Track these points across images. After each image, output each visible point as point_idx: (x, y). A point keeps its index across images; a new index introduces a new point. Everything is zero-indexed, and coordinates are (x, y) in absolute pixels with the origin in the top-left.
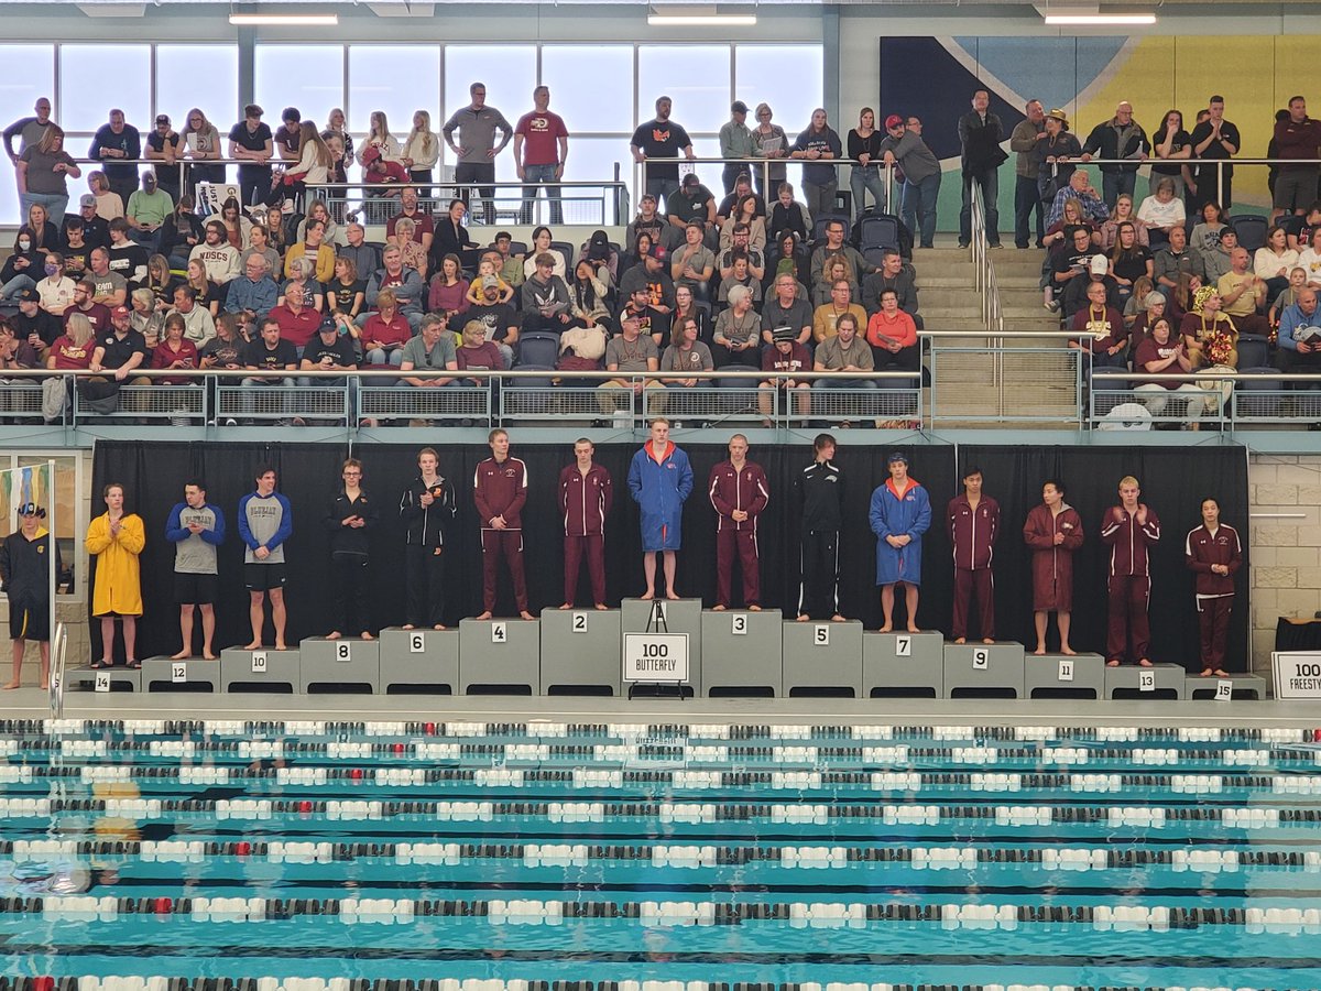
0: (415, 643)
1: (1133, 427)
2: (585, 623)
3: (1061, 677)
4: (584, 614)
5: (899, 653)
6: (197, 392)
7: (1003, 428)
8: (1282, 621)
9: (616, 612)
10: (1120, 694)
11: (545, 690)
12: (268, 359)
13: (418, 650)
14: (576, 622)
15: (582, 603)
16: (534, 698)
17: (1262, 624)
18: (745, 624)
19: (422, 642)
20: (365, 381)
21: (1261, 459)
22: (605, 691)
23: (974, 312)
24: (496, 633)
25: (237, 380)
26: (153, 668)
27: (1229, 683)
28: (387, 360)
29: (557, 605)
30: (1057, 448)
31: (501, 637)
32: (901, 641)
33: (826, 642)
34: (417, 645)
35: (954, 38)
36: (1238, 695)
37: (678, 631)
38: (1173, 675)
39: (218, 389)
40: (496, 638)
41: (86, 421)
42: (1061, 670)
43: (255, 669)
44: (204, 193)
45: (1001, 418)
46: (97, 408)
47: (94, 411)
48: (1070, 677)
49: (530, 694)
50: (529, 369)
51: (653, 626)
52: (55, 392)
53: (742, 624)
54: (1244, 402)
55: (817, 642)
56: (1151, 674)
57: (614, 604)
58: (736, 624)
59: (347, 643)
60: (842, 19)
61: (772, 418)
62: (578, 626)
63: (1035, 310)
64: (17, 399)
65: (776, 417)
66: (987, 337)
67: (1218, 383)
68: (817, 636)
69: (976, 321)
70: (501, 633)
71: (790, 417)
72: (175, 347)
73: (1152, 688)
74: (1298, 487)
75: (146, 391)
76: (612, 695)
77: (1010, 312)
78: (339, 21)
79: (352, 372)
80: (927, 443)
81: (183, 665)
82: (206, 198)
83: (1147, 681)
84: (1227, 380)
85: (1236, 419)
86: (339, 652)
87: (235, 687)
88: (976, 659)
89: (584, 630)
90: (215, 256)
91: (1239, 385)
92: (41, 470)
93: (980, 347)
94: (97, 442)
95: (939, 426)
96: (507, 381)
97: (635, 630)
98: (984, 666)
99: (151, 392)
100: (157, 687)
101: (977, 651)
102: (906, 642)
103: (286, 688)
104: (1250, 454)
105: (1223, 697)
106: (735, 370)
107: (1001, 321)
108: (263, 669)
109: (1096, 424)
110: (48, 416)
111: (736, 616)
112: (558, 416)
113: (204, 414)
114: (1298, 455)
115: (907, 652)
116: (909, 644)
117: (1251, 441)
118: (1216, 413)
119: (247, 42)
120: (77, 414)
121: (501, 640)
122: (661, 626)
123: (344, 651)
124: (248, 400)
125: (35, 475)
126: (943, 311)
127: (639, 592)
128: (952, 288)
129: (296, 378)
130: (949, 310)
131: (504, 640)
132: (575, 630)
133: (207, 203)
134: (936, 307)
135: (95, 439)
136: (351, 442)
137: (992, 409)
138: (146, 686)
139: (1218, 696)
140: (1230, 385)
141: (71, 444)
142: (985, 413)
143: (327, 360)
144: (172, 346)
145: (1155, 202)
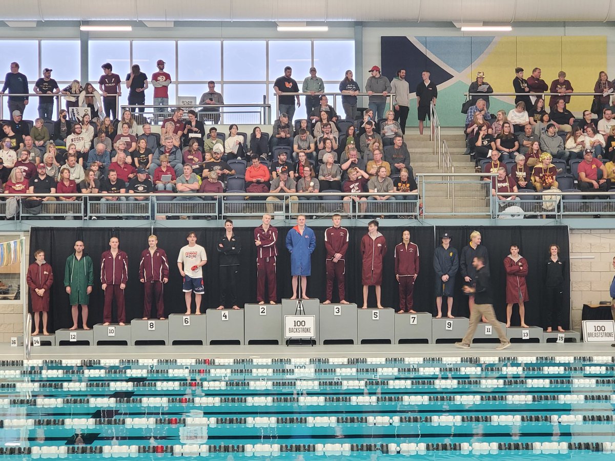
0: (185, 321)
1: (516, 217)
2: (265, 311)
3: (486, 333)
5: (412, 323)
6: (79, 204)
7: (455, 218)
8: (585, 306)
9: (279, 305)
10: (513, 341)
11: (247, 342)
12: (113, 189)
13: (187, 324)
14: (261, 310)
16: (241, 346)
17: (575, 308)
18: (340, 310)
19: (189, 320)
20: (158, 198)
21: (574, 232)
22: (275, 342)
23: (435, 164)
24: (224, 316)
25: (99, 198)
26: (61, 334)
27: (563, 335)
28: (165, 189)
30: (481, 227)
31: (226, 318)
32: (412, 318)
33: (378, 318)
34: (187, 322)
35: (415, 37)
36: (568, 340)
37: (310, 314)
38: (537, 332)
39: (89, 203)
40: (223, 318)
41: (27, 218)
42: (486, 330)
43: (109, 335)
44: (73, 112)
45: (453, 214)
46: (32, 212)
47: (30, 213)
48: (490, 333)
49: (240, 344)
50: (234, 192)
51: (298, 312)
52: (12, 205)
53: (338, 310)
54: (565, 206)
55: (374, 318)
56: (527, 331)
57: (278, 302)
58: (336, 310)
59: (153, 322)
60: (363, 28)
61: (349, 214)
62: (262, 312)
63: (462, 163)
65: (351, 214)
66: (443, 176)
67: (553, 197)
68: (373, 316)
69: (436, 168)
70: (226, 316)
71: (357, 214)
72: (67, 183)
73: (528, 338)
74: (591, 244)
75: (54, 204)
76: (278, 344)
77: (455, 164)
78: (132, 30)
79: (151, 194)
80: (421, 225)
82: (74, 114)
83: (526, 335)
84: (559, 195)
85: (562, 213)
86: (149, 326)
87: (100, 343)
88: (447, 325)
89: (265, 314)
90: (79, 139)
91: (564, 197)
93: (440, 180)
94: (32, 228)
95: (426, 217)
97: (290, 314)
98: (451, 329)
99: (57, 204)
100: (63, 343)
101: (447, 322)
102: (415, 318)
103: (124, 343)
104: (570, 229)
105: (560, 342)
106: (330, 192)
107: (453, 168)
108: (113, 335)
109: (498, 215)
110: (8, 217)
111: (336, 307)
112: (247, 214)
113: (82, 214)
114: (591, 229)
115: (415, 322)
116: (416, 319)
117: (570, 223)
118: (553, 210)
119: (85, 39)
120: (21, 215)
121: (226, 319)
122: (302, 312)
123: (152, 325)
124: (103, 208)
125: (18, 243)
126: (421, 163)
127: (289, 296)
128: (423, 153)
129: (127, 198)
130: (423, 163)
131: (227, 319)
132: (261, 314)
133: (74, 116)
134: (417, 162)
135: (30, 226)
136: (152, 227)
137: (449, 209)
138: (58, 343)
139: (558, 341)
140: (559, 198)
141: (18, 229)
142: (446, 212)
143: (141, 188)
144: (65, 183)
145: (515, 112)
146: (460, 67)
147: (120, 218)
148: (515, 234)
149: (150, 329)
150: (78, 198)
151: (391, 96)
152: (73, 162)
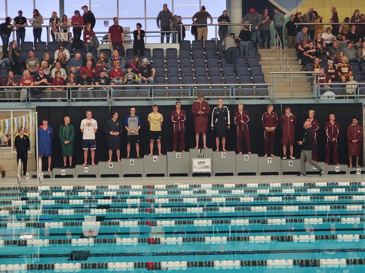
0: (131, 162)
1: (330, 98)
2: (180, 156)
4: (179, 153)
5: (268, 163)
6: (65, 92)
7: (293, 99)
9: (188, 153)
10: (330, 173)
11: (169, 175)
13: (132, 165)
14: (177, 156)
15: (178, 150)
16: (166, 177)
18: (225, 155)
19: (133, 162)
22: (186, 175)
23: (278, 67)
24: (154, 159)
26: (56, 171)
27: (360, 169)
29: (171, 151)
30: (309, 104)
32: (269, 159)
33: (248, 160)
34: (132, 163)
36: (363, 172)
37: (208, 157)
38: (344, 167)
39: (71, 91)
40: (154, 161)
41: (34, 101)
43: (85, 172)
44: (57, 35)
45: (292, 96)
46: (36, 97)
47: (35, 98)
49: (164, 176)
50: (159, 84)
51: (200, 156)
52: (24, 93)
53: (224, 155)
54: (360, 91)
55: (245, 160)
56: (338, 167)
57: (187, 150)
59: (112, 163)
62: (178, 157)
63: (296, 66)
64: (12, 95)
65: (231, 97)
67: (353, 85)
68: (245, 158)
69: (279, 69)
70: (156, 159)
71: (234, 97)
72: (58, 80)
73: (339, 171)
75: (50, 92)
77: (293, 67)
82: (58, 37)
83: (337, 169)
84: (356, 84)
85: (359, 95)
86: (109, 165)
87: (80, 176)
88: (289, 164)
89: (180, 158)
93: (282, 76)
94: (37, 107)
95: (276, 98)
96: (154, 87)
97: (195, 158)
98: (292, 166)
99: (52, 92)
100: (57, 176)
101: (290, 161)
102: (270, 159)
103: (94, 176)
104: (364, 105)
105: (358, 173)
106: (217, 84)
107: (291, 69)
108: (87, 172)
109: (320, 97)
110: (22, 100)
111: (222, 153)
112: (167, 97)
113: (67, 98)
115: (271, 162)
116: (271, 160)
117: (363, 101)
118: (353, 94)
120: (30, 99)
121: (156, 161)
122: (202, 156)
123: (111, 165)
124: (80, 94)
126: (270, 66)
127: (194, 146)
128: (271, 60)
130: (271, 66)
131: (157, 161)
132: (177, 158)
133: (58, 38)
134: (267, 65)
135: (36, 106)
136: (110, 105)
137: (289, 94)
138: (54, 176)
139: (357, 173)
140: (356, 86)
141: (28, 108)
142: (287, 95)
143: (103, 81)
144: (57, 79)
146: (290, 8)
147: (89, 100)
148: (331, 108)
149: (110, 167)
150: (65, 89)
151: (250, 26)
152: (59, 66)
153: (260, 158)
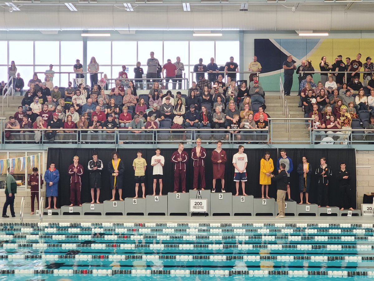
0: (134, 202)
2: (179, 196)
3: (306, 210)
4: (179, 194)
5: (263, 204)
6: (75, 135)
7: (290, 144)
8: (364, 194)
9: (188, 193)
10: (322, 215)
11: (169, 214)
13: (135, 204)
14: (177, 196)
16: (166, 216)
17: (360, 196)
18: (222, 196)
19: (136, 201)
20: (120, 132)
21: (359, 152)
22: (185, 214)
23: (281, 113)
24: (156, 199)
25: (86, 132)
26: (64, 209)
28: (125, 126)
29: (172, 191)
30: (305, 149)
31: (157, 200)
32: (264, 201)
33: (244, 201)
35: (274, 39)
36: (354, 215)
37: (205, 198)
38: (336, 210)
39: (81, 134)
40: (156, 200)
41: (46, 143)
42: (306, 208)
43: (91, 209)
45: (289, 141)
48: (309, 210)
50: (164, 128)
51: (198, 197)
52: (39, 135)
54: (353, 138)
55: (241, 201)
57: (187, 191)
58: (220, 196)
59: (116, 202)
60: (244, 34)
61: (229, 141)
62: (178, 197)
63: (298, 112)
64: (27, 137)
65: (230, 141)
66: (285, 119)
67: (347, 132)
69: (282, 115)
70: (157, 199)
71: (233, 141)
72: (70, 123)
73: (330, 213)
74: (369, 159)
75: (63, 135)
76: (187, 215)
78: (111, 35)
80: (270, 148)
81: (72, 208)
83: (329, 211)
84: (350, 131)
85: (352, 141)
86: (114, 204)
87: (86, 214)
89: (179, 198)
90: (79, 99)
91: (353, 132)
92: (37, 156)
93: (283, 122)
95: (274, 143)
96: (158, 132)
97: (193, 198)
99: (64, 135)
100: (65, 214)
103: (99, 214)
104: (356, 151)
107: (289, 115)
108: (93, 209)
110: (36, 142)
111: (220, 194)
112: (171, 141)
113: (77, 141)
114: (369, 151)
115: (265, 204)
116: (266, 201)
117: (356, 147)
119: (85, 40)
120: (43, 141)
121: (157, 201)
122: (200, 197)
123: (115, 204)
124: (89, 137)
125: (36, 157)
126: (273, 112)
128: (275, 106)
129: (102, 131)
130: (275, 112)
131: (158, 201)
132: (177, 198)
133: (76, 84)
134: (271, 111)
135: (48, 147)
136: (116, 148)
137: (287, 139)
138: (62, 213)
139: (348, 215)
140: (350, 132)
141: (41, 149)
142: (285, 140)
143: (110, 126)
144: (69, 123)
145: (329, 83)
146: (299, 57)
147: (98, 143)
148: (325, 153)
149: (114, 206)
150: (75, 131)
151: (258, 73)
152: (72, 111)
153: (255, 199)
